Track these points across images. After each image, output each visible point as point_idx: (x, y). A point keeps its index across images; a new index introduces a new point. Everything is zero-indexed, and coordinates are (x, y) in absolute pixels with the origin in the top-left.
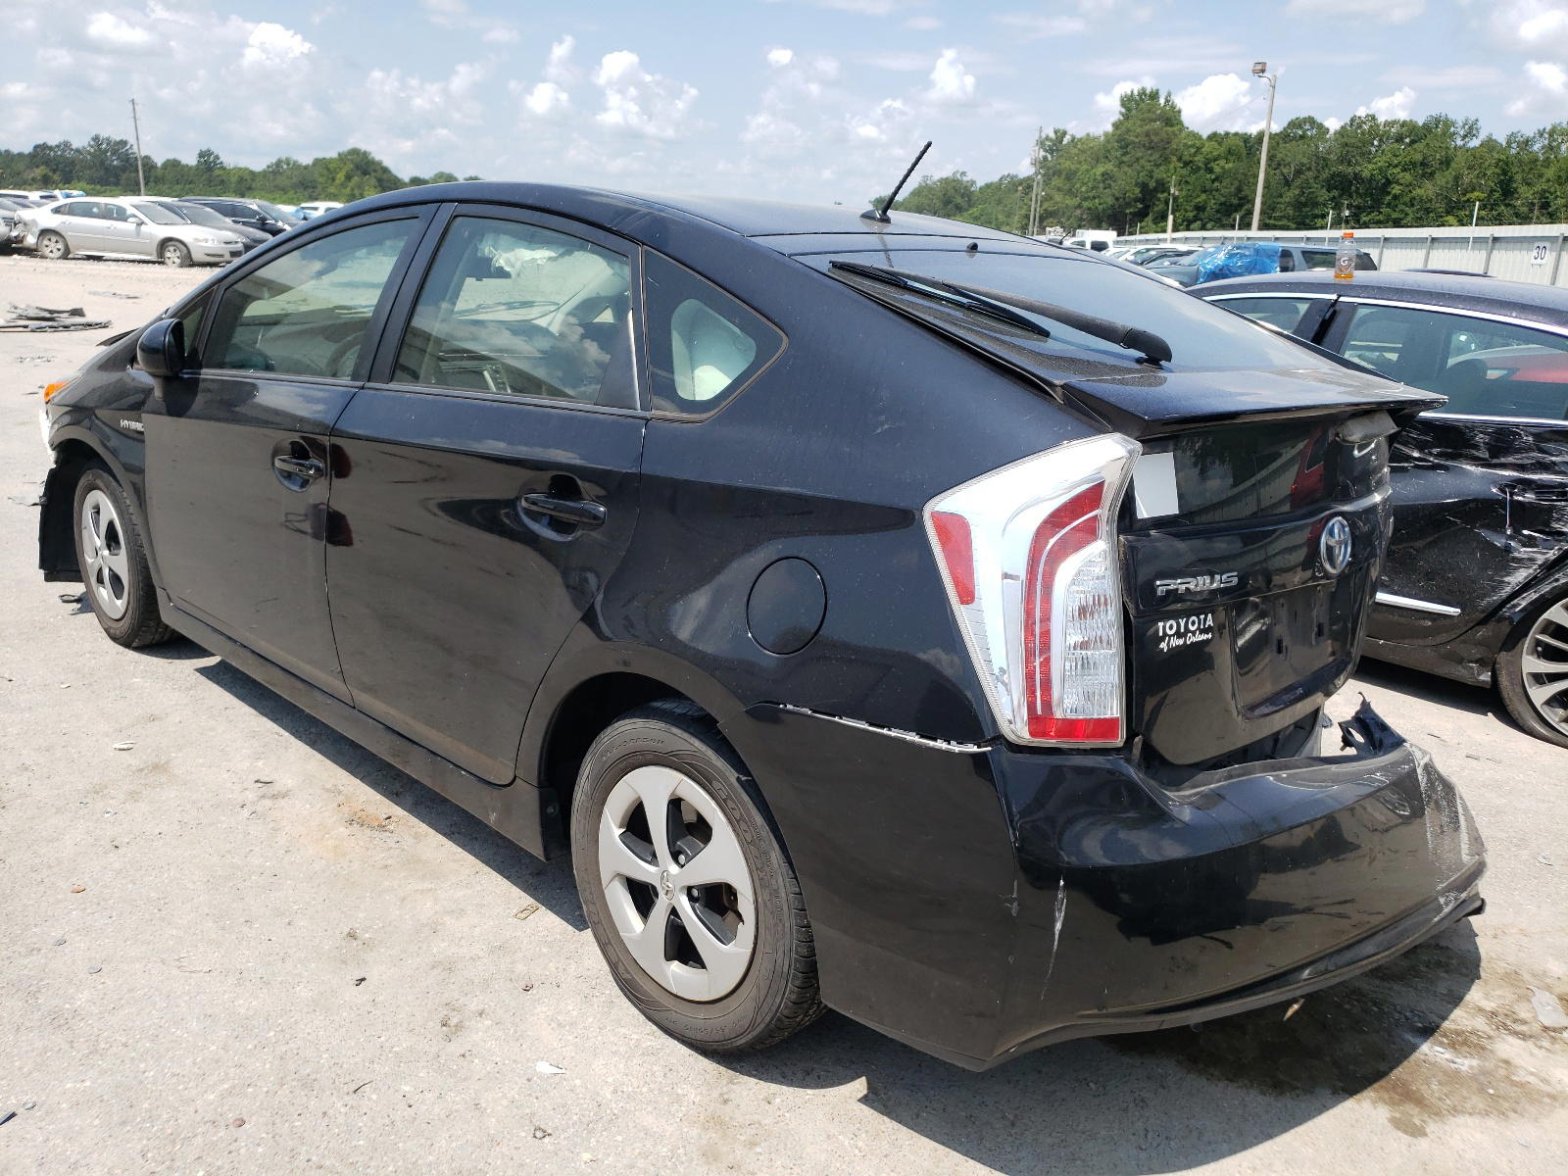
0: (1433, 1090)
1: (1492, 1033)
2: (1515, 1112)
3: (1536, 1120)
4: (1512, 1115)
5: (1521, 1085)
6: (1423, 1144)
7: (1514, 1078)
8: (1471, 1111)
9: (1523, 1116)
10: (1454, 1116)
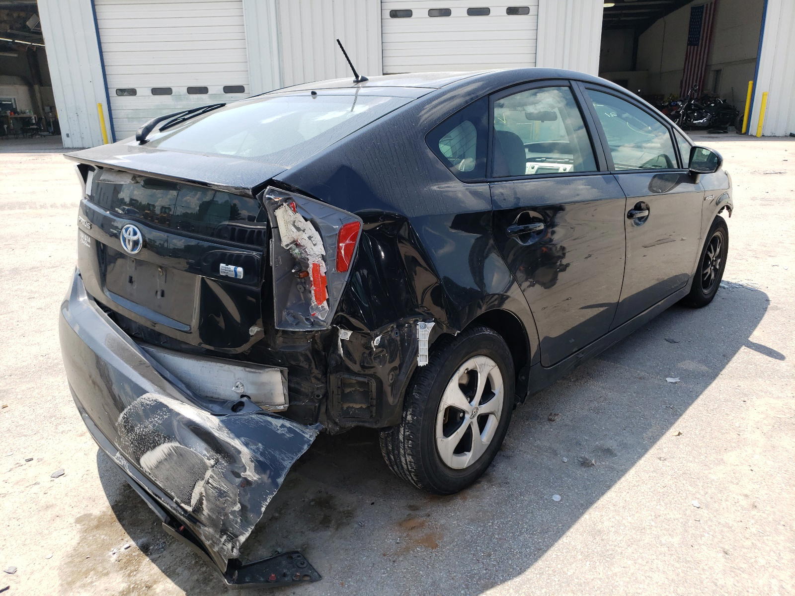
0: (102, 535)
1: (133, 579)
2: (70, 562)
3: (60, 568)
4: (70, 559)
5: (86, 574)
6: (72, 520)
7: (92, 573)
8: (81, 545)
9: (65, 564)
10: (80, 537)
